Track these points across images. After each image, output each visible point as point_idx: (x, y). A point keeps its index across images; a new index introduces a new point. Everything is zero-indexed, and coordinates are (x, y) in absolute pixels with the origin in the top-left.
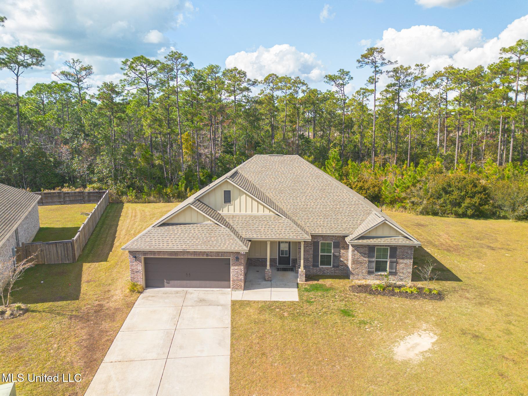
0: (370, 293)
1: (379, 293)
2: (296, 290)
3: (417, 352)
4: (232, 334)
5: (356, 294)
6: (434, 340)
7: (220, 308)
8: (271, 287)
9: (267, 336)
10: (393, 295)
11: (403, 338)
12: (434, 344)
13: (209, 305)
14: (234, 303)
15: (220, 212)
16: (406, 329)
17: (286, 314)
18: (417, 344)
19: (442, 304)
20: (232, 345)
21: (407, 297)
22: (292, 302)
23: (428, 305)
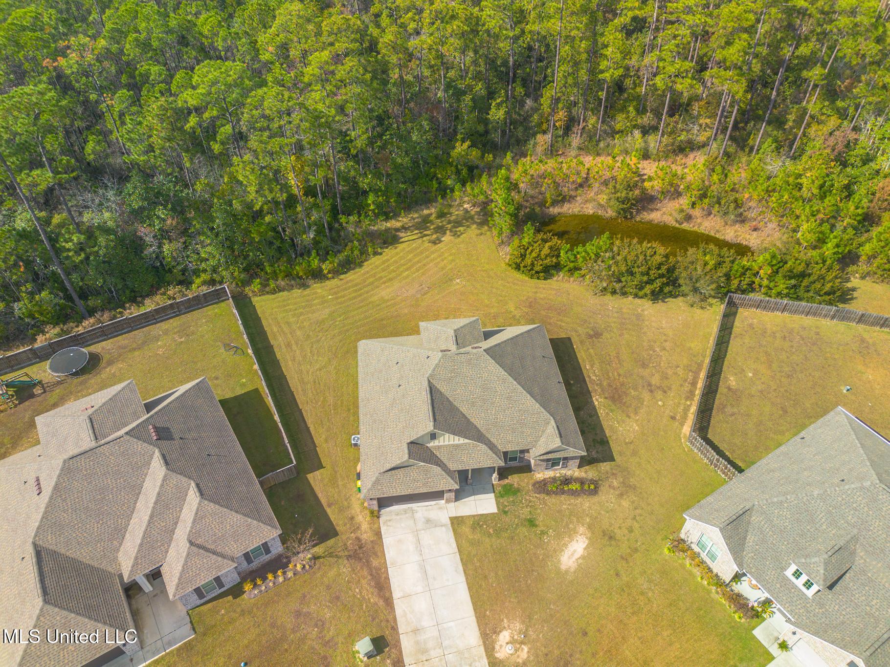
0: (547, 494)
1: (554, 492)
2: (492, 495)
3: (574, 559)
4: (461, 560)
5: (537, 495)
6: (584, 546)
7: (443, 528)
8: (474, 494)
9: (484, 558)
10: (563, 494)
11: (566, 545)
12: (585, 549)
13: (436, 526)
14: (453, 520)
15: (428, 445)
16: (569, 537)
17: (491, 531)
18: (575, 551)
19: (595, 499)
20: (464, 571)
21: (572, 495)
22: (494, 513)
23: (585, 503)
